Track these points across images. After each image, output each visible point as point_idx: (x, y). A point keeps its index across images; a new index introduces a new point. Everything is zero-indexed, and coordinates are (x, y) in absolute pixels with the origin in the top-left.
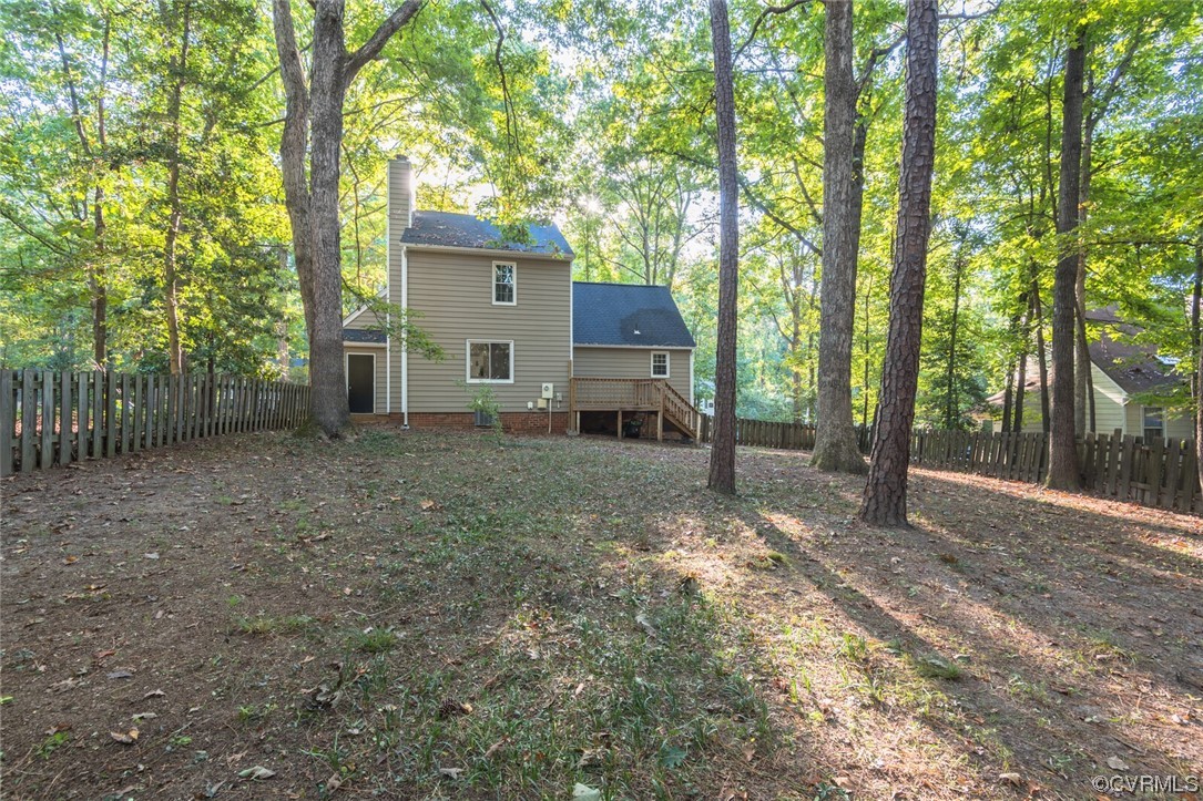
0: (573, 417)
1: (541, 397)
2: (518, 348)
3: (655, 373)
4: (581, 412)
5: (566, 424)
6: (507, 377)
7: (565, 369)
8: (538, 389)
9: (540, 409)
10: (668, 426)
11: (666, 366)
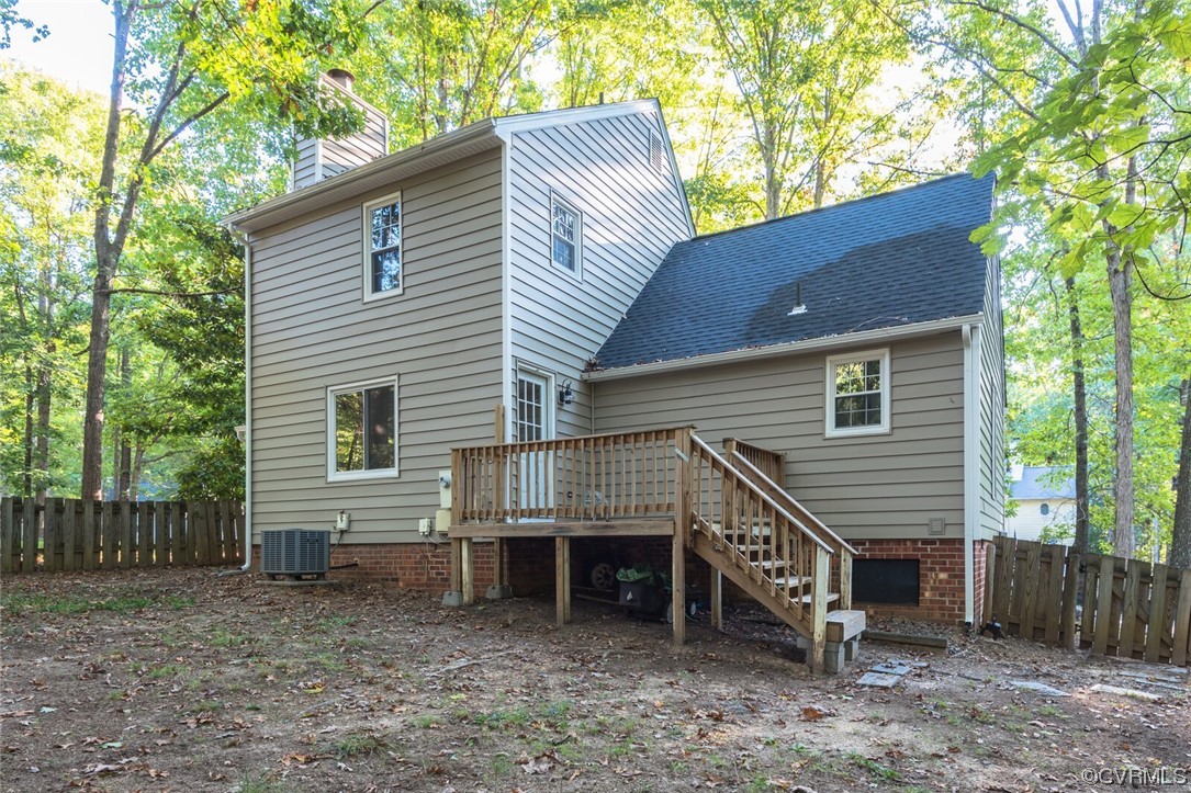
0: (456, 554)
1: (440, 506)
2: (405, 392)
6: (390, 463)
9: (440, 535)
11: (879, 394)
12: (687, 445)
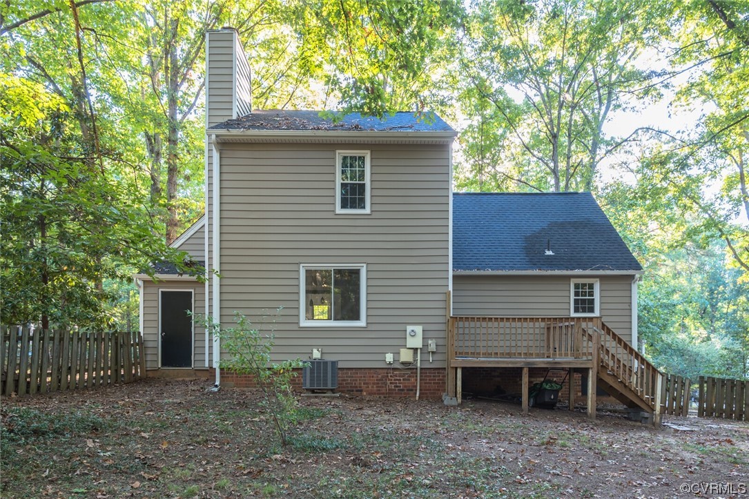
0: (451, 376)
1: (405, 346)
2: (372, 275)
3: (576, 310)
4: (464, 369)
5: (442, 386)
6: (357, 318)
7: (441, 305)
8: (400, 335)
9: (403, 363)
10: (603, 389)
11: (594, 299)
12: (600, 326)
